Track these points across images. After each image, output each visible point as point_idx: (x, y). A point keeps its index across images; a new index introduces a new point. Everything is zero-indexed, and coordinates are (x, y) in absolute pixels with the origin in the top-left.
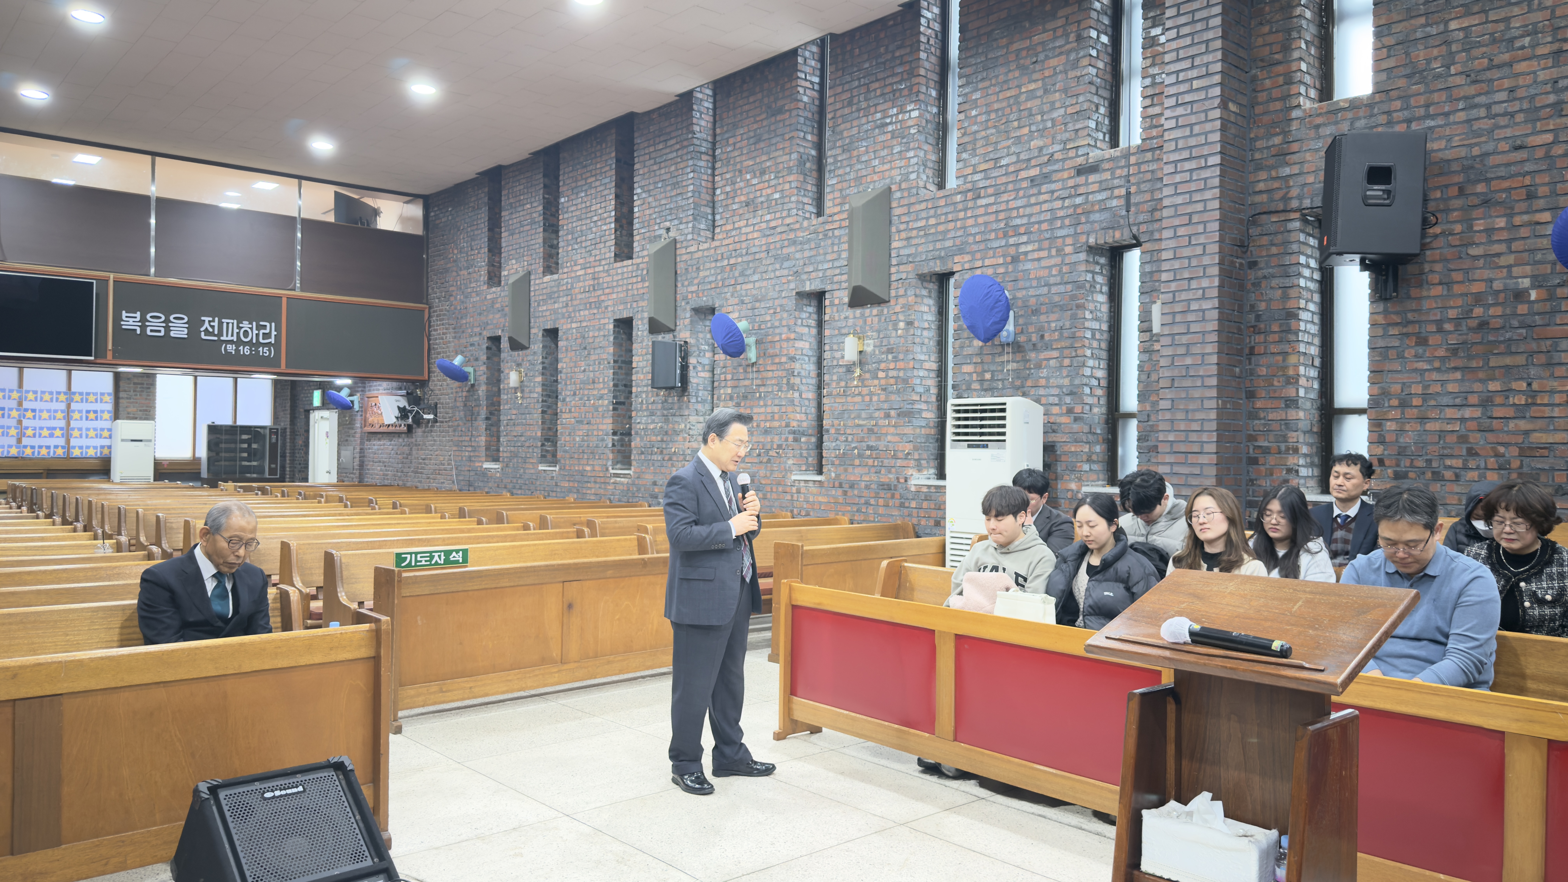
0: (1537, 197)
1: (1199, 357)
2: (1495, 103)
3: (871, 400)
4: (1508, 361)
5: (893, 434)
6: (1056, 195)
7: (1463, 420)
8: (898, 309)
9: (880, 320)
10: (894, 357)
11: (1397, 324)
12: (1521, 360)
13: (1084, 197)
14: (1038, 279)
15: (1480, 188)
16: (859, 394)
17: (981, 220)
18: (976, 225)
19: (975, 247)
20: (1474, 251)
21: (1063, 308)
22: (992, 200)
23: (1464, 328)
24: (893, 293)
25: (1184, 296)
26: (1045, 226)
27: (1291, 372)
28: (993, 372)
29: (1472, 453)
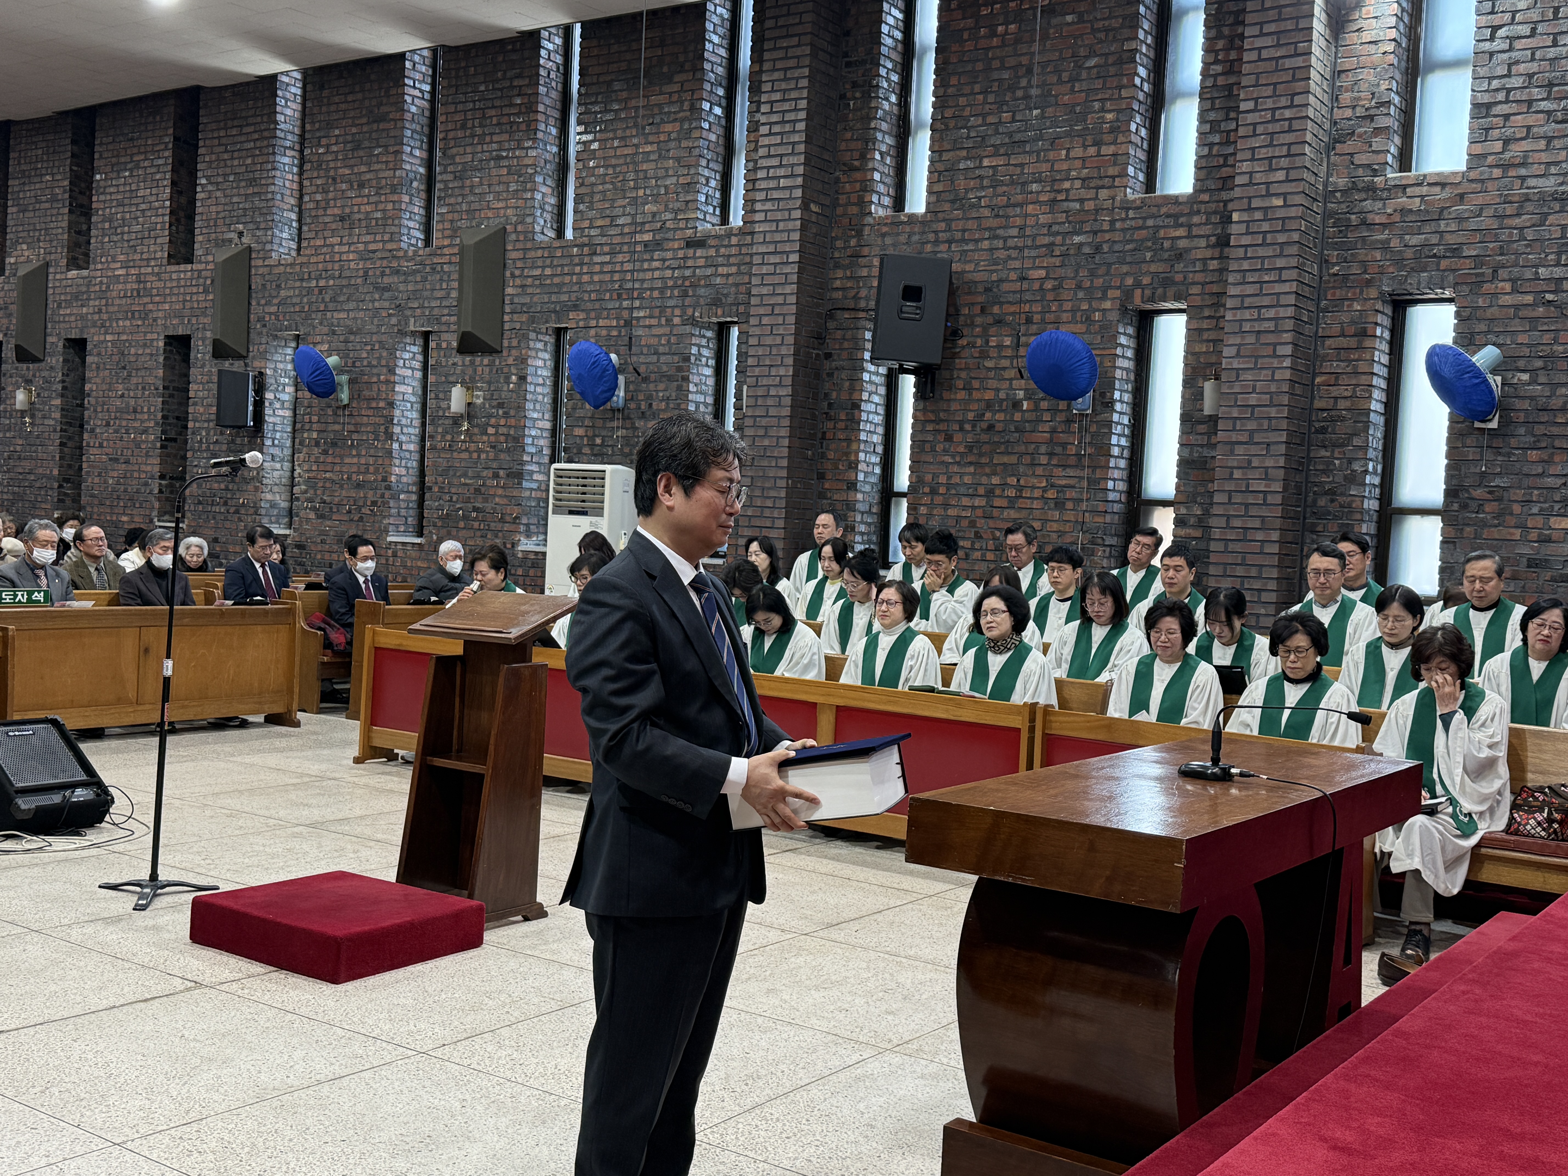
0: (1032, 323)
1: (775, 439)
2: (1010, 237)
3: (479, 457)
4: (1005, 459)
5: (500, 496)
6: (667, 263)
7: (973, 507)
8: (510, 361)
9: (491, 371)
10: (505, 413)
11: (932, 421)
12: (1013, 459)
13: (691, 270)
14: (649, 346)
15: (996, 309)
16: (467, 450)
17: (596, 278)
18: (591, 282)
19: (589, 305)
20: (989, 364)
21: (670, 379)
22: (607, 258)
23: (978, 429)
24: (506, 343)
25: (765, 381)
26: (656, 294)
27: (853, 458)
28: (603, 437)
29: (978, 536)
